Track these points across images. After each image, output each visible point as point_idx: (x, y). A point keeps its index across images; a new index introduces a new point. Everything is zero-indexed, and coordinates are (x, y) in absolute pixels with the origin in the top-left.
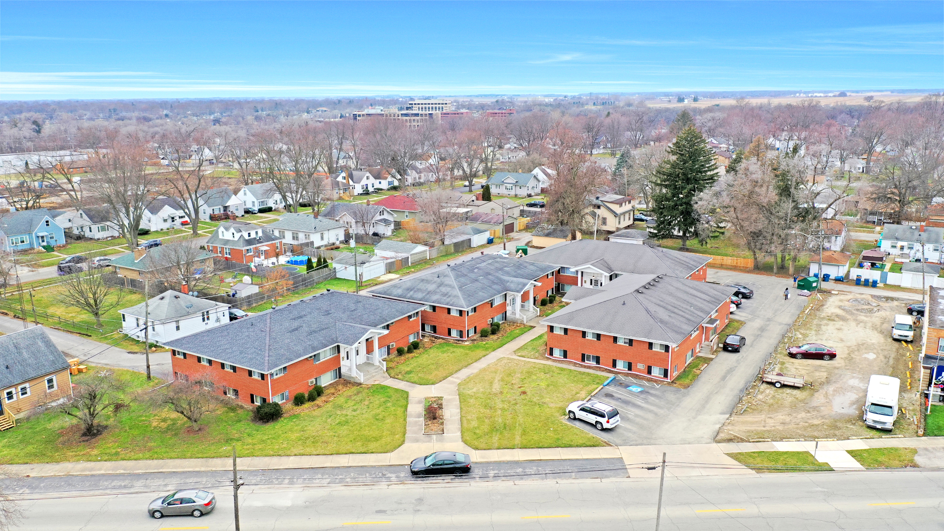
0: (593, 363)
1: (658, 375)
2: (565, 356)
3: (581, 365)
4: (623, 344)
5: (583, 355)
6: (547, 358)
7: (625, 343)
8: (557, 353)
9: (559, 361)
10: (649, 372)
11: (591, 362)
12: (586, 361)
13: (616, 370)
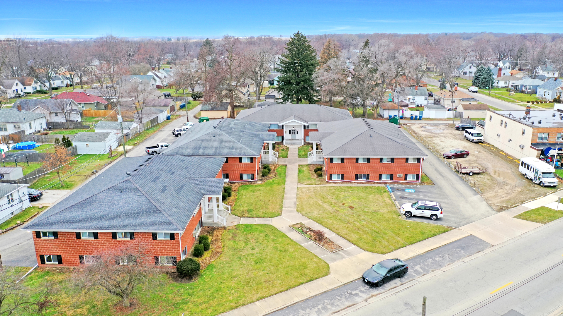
0: (364, 180)
1: (411, 180)
2: (342, 179)
3: (356, 183)
4: (387, 163)
5: (356, 175)
6: (327, 182)
7: (388, 161)
8: (335, 177)
9: (338, 182)
10: (406, 179)
11: (362, 180)
12: (358, 180)
13: (381, 182)
